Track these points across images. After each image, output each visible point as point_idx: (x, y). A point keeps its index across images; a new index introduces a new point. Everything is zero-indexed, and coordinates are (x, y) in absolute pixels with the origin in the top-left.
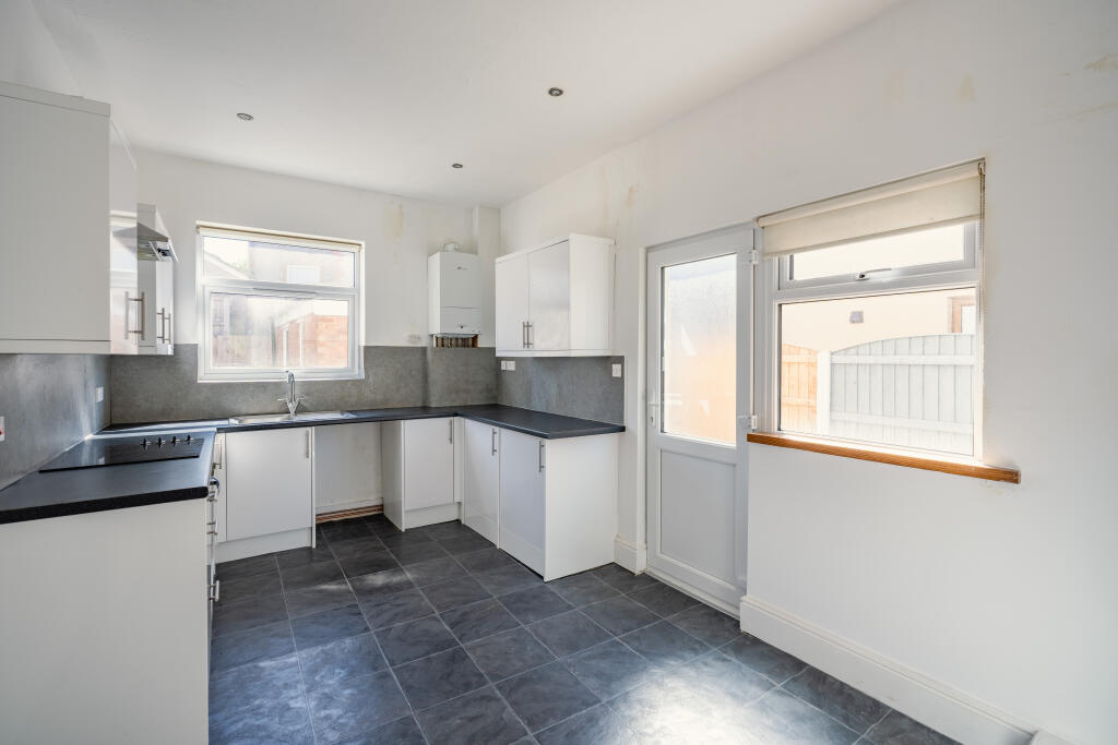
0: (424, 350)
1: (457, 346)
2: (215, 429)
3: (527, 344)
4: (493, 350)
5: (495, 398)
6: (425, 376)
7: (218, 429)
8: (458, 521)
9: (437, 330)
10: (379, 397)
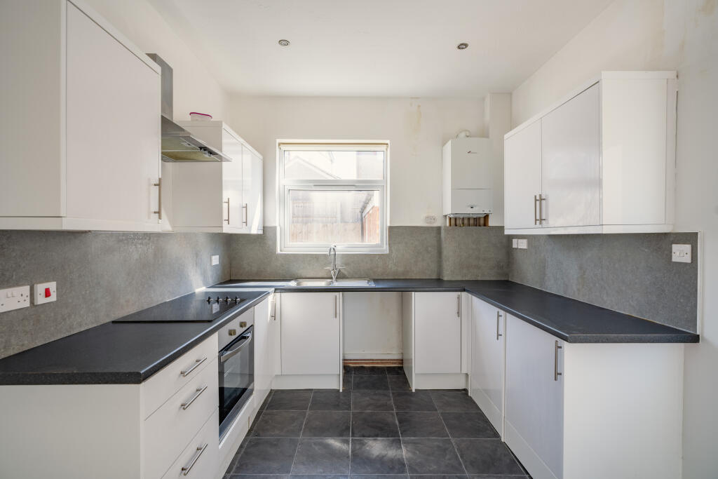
0: (439, 229)
1: (469, 225)
2: (273, 289)
3: (540, 220)
4: (502, 228)
5: (507, 275)
6: (440, 253)
7: (276, 289)
8: (465, 390)
9: (448, 210)
10: (401, 269)
